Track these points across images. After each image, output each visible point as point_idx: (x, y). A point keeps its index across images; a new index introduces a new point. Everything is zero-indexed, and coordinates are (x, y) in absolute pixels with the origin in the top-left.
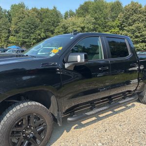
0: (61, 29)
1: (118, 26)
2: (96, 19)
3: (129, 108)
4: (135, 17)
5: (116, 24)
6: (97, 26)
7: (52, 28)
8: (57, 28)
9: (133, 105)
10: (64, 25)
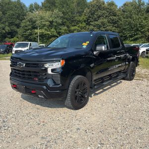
0: (28, 23)
1: (85, 21)
2: (63, 13)
3: (119, 83)
4: (99, 13)
5: (83, 19)
6: (65, 20)
7: (17, 22)
8: (23, 21)
9: (121, 82)
10: (31, 19)
